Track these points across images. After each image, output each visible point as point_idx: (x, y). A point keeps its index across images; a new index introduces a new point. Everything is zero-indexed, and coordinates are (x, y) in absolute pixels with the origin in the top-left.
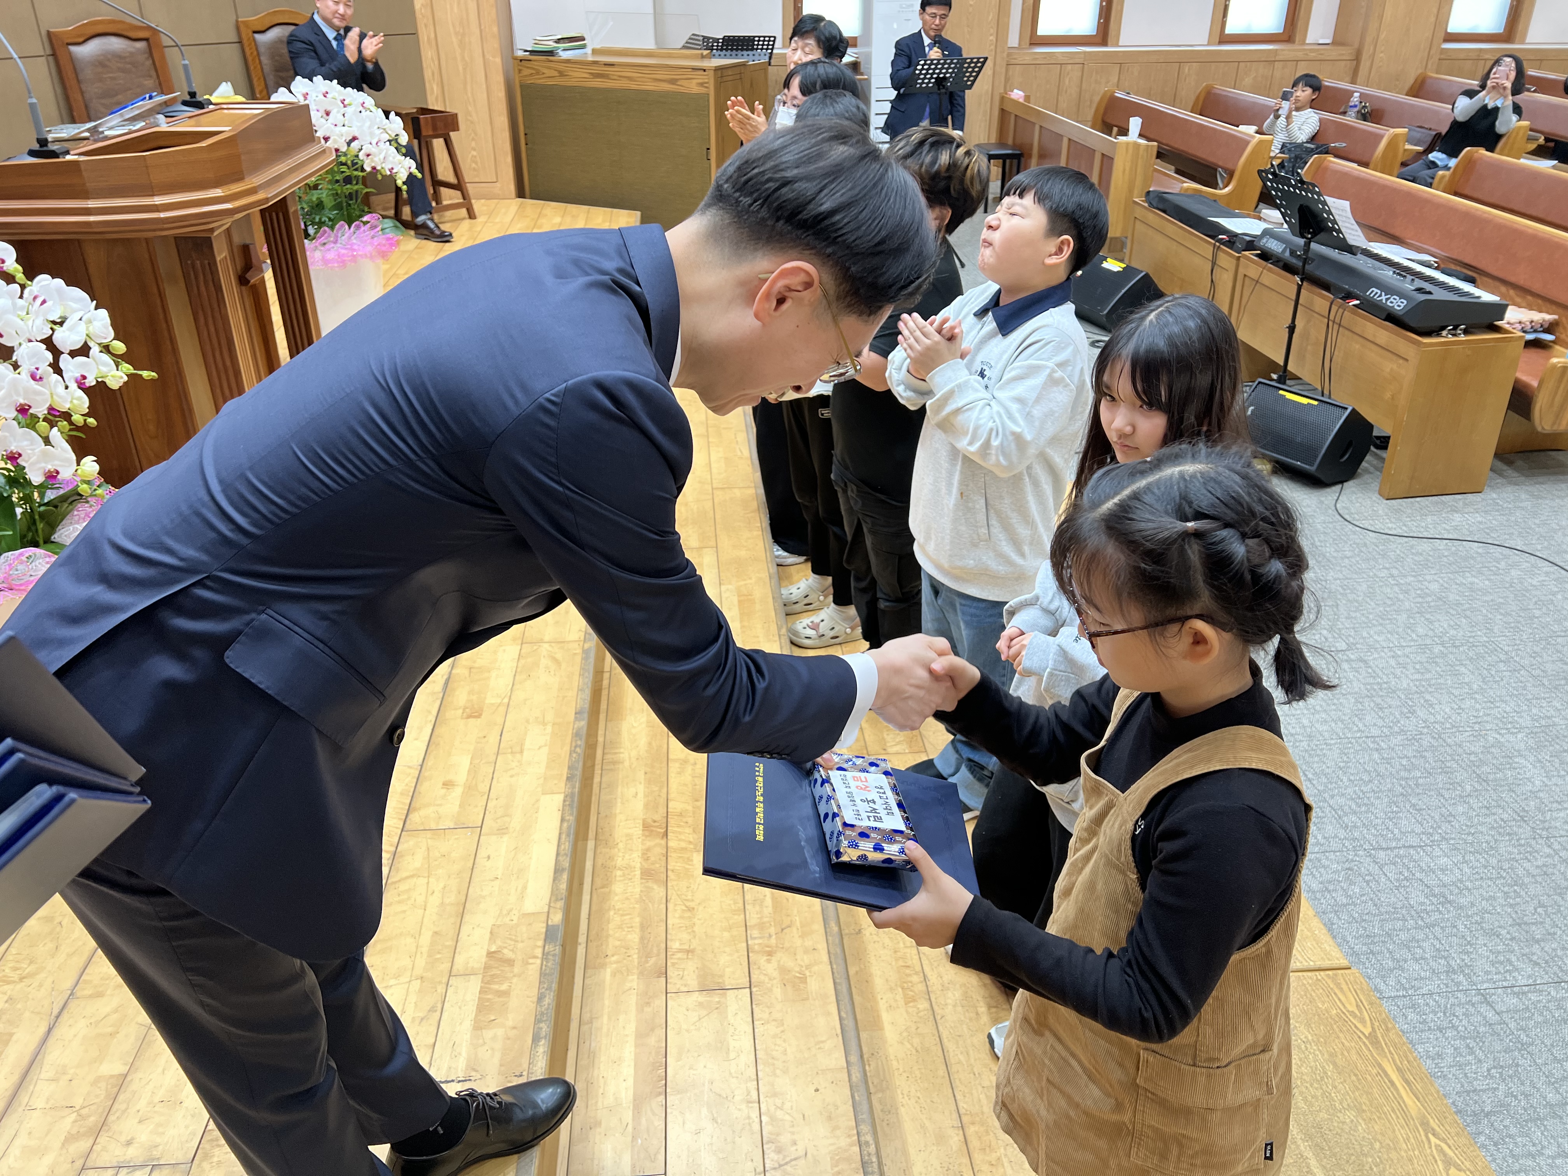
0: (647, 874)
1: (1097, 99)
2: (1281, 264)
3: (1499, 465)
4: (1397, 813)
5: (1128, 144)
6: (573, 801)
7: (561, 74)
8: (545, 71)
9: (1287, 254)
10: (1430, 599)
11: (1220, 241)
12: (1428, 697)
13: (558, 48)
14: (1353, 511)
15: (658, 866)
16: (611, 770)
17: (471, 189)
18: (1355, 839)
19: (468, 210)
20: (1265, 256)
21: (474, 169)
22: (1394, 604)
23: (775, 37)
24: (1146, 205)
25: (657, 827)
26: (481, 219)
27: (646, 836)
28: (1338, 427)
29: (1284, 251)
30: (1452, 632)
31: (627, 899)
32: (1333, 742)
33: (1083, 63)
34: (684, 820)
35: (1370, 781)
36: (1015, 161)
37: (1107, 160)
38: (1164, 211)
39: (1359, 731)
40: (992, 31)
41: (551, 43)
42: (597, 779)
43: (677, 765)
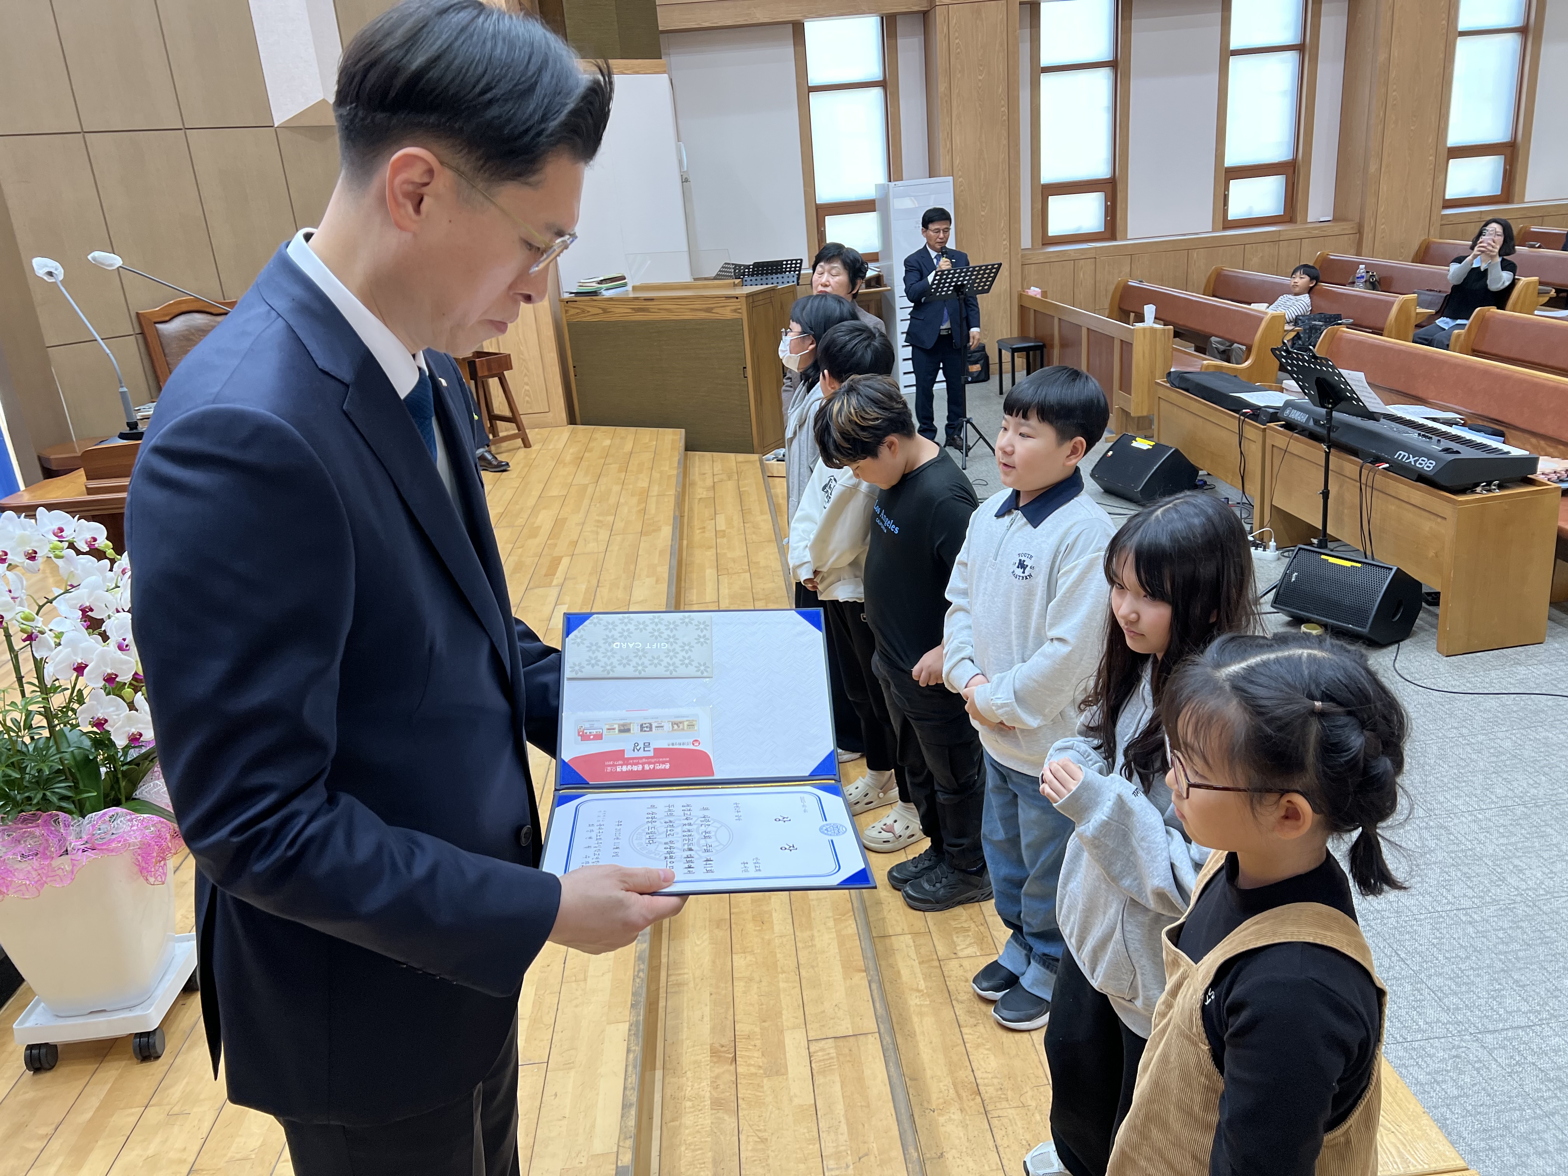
0: (717, 1104)
1: (1112, 288)
2: (1307, 433)
3: (1556, 613)
4: (1500, 990)
5: (1144, 329)
6: (638, 1030)
7: (605, 311)
8: (589, 309)
9: (1311, 423)
10: (1504, 758)
11: (1244, 414)
12: (1516, 862)
13: (601, 288)
14: (1413, 670)
15: (728, 1094)
16: (676, 992)
17: (525, 420)
18: (1459, 1023)
19: (523, 440)
20: (1290, 426)
21: (528, 402)
22: (1468, 765)
23: (801, 260)
24: (1168, 385)
25: (725, 1052)
26: (535, 447)
27: (715, 1063)
28: (1384, 588)
29: (1308, 420)
30: (1533, 791)
31: (698, 1132)
32: (1422, 917)
33: (1094, 257)
34: (753, 1043)
35: (1468, 958)
36: (1038, 352)
37: (1126, 346)
38: (1187, 390)
39: (1449, 903)
40: (1004, 236)
41: (594, 284)
42: (662, 1004)
43: (742, 984)
